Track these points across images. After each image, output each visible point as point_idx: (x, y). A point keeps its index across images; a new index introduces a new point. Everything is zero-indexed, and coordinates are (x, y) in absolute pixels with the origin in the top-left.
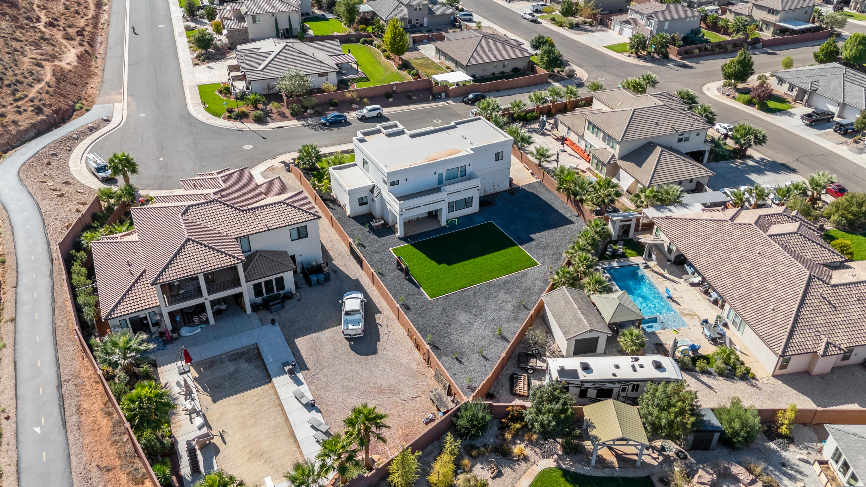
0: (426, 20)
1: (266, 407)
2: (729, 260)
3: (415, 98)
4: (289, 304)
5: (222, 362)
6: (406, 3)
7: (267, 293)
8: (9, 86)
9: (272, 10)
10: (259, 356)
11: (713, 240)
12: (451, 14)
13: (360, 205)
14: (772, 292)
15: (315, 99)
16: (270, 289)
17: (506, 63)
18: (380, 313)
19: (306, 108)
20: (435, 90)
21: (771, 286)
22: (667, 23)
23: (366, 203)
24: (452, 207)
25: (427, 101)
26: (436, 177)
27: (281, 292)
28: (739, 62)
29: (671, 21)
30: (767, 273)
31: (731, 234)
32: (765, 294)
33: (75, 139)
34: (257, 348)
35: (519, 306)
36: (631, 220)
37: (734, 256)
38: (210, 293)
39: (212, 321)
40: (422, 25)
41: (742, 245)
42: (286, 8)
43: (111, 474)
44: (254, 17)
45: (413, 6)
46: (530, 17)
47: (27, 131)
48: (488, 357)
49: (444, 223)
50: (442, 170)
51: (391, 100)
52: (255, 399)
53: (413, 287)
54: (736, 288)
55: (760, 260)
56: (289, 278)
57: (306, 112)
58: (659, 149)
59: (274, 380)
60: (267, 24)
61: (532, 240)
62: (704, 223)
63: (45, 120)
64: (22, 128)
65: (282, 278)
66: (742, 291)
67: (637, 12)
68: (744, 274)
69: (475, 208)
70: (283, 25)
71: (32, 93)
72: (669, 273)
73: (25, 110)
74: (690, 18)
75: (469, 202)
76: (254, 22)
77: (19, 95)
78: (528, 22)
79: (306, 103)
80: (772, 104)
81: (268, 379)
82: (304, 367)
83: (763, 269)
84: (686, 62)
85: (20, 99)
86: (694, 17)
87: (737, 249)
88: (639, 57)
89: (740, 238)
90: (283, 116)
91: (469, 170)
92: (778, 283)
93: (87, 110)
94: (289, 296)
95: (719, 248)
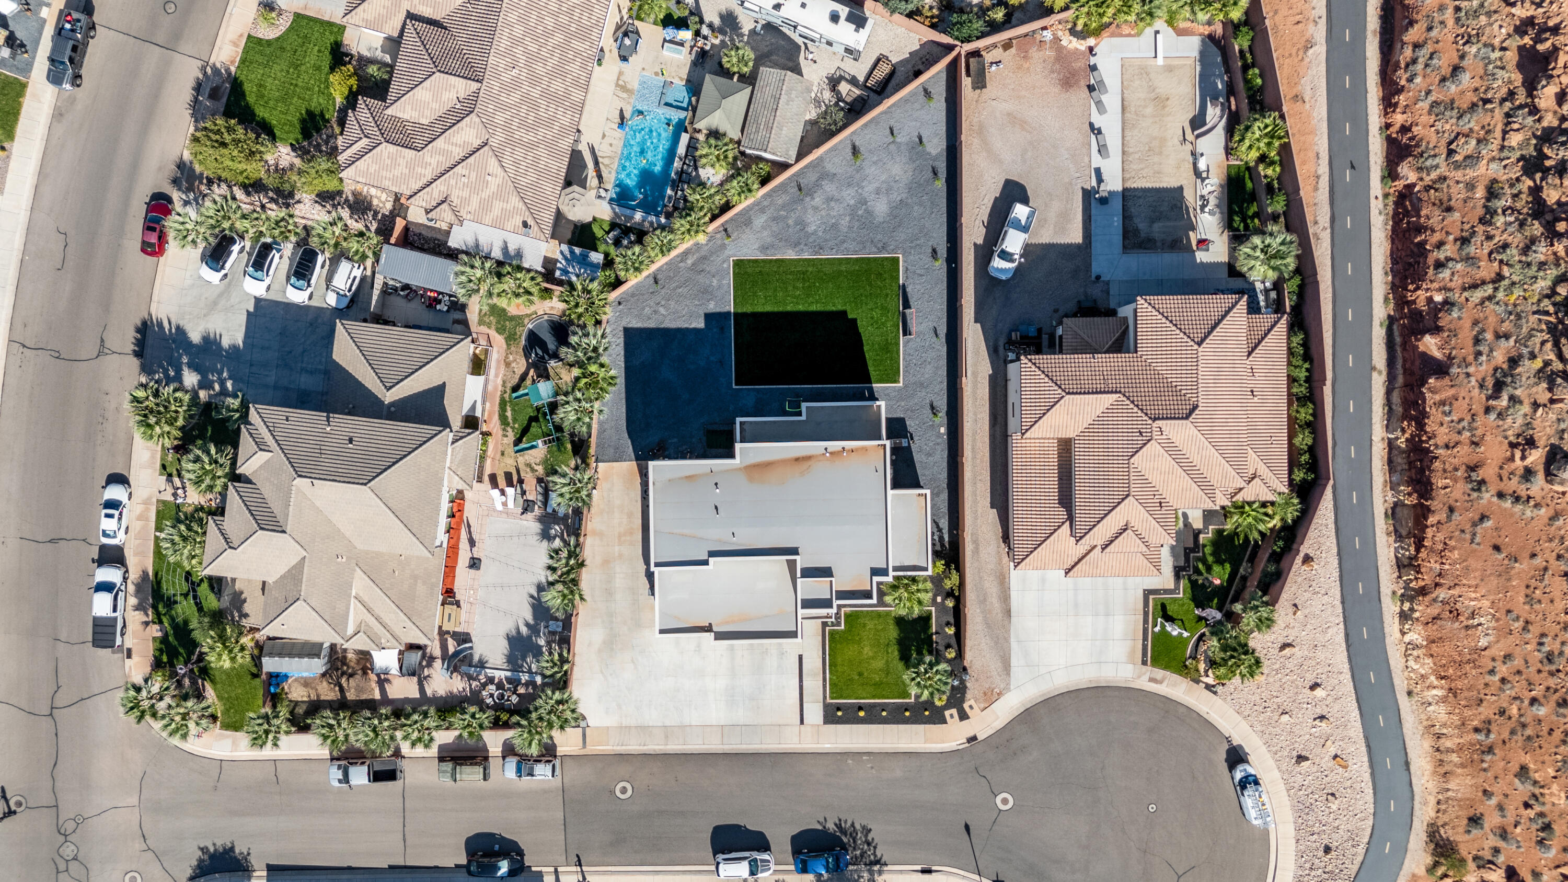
1: (1137, 156)
2: (545, 94)
5: (1163, 242)
10: (1126, 234)
11: (531, 137)
14: (555, 15)
18: (975, 244)
21: (549, 22)
30: (535, 40)
31: (507, 125)
32: (564, 19)
34: (1124, 247)
35: (807, 195)
37: (535, 93)
41: (515, 97)
48: (888, 131)
52: (1144, 173)
53: (909, 290)
54: (577, 53)
55: (522, 60)
59: (1120, 189)
61: (708, 317)
62: (511, 169)
66: (576, 44)
68: (554, 61)
72: (585, 166)
81: (1127, 195)
82: (1088, 195)
83: (533, 47)
87: (526, 98)
89: (504, 107)
92: (540, 18)
95: (537, 118)
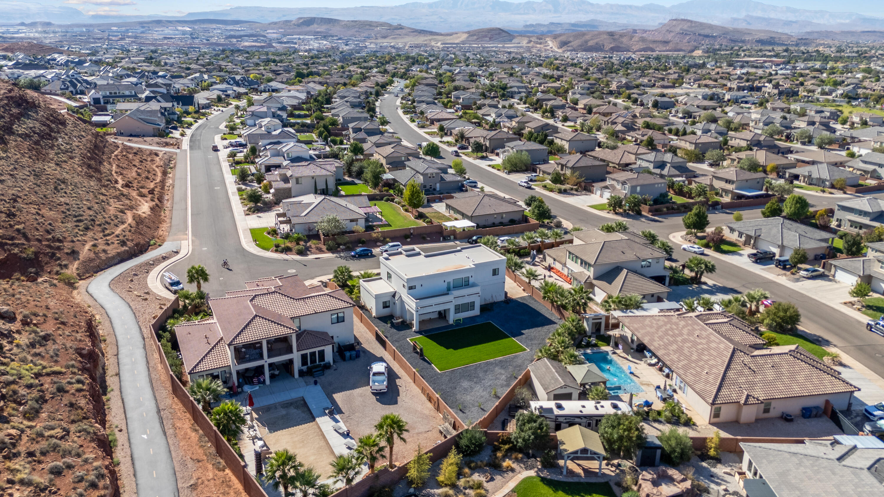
0: (438, 185)
1: (311, 436)
2: (676, 342)
3: (429, 239)
4: (327, 372)
5: (276, 408)
6: (421, 172)
7: (311, 363)
8: (100, 225)
9: (313, 174)
10: (305, 404)
11: (663, 329)
12: (459, 181)
13: (384, 307)
14: (706, 362)
15: (347, 237)
16: (313, 361)
17: (504, 215)
18: (400, 378)
19: (339, 245)
20: (445, 234)
21: (705, 358)
22: (638, 189)
23: (389, 307)
24: (458, 309)
25: (438, 241)
26: (445, 285)
27: (322, 363)
28: (696, 215)
29: (642, 186)
30: (703, 349)
31: (677, 324)
32: (701, 363)
33: (151, 264)
34: (304, 400)
35: (511, 377)
36: (601, 319)
37: (679, 339)
38: (269, 357)
39: (268, 382)
40: (435, 189)
41: (685, 331)
42: (324, 172)
43: (201, 464)
44: (297, 179)
45: (427, 174)
46: (526, 184)
47: (113, 257)
48: (485, 409)
49: (451, 322)
50: (450, 279)
51: (409, 240)
52: (302, 431)
53: (426, 364)
54: (680, 361)
55: (698, 340)
56: (328, 350)
57: (339, 247)
58: (625, 271)
59: (317, 419)
60: (308, 184)
61: (523, 334)
62: (657, 318)
63: (127, 251)
64: (110, 255)
65: (323, 351)
66: (686, 362)
67: (614, 180)
68: (686, 351)
69: (476, 312)
70: (321, 186)
71: (118, 231)
72: (633, 358)
73: (113, 243)
74: (658, 184)
75: (471, 306)
76: (297, 183)
77: (107, 232)
78: (524, 188)
79: (339, 240)
80: (725, 247)
81: (313, 419)
82: (340, 412)
83: (700, 347)
84: (656, 218)
85: (109, 235)
86: (661, 183)
87: (681, 334)
88: (616, 213)
89: (684, 327)
90: (321, 251)
91: (471, 280)
92: (712, 355)
93: (160, 246)
94: (327, 366)
95: (669, 335)
